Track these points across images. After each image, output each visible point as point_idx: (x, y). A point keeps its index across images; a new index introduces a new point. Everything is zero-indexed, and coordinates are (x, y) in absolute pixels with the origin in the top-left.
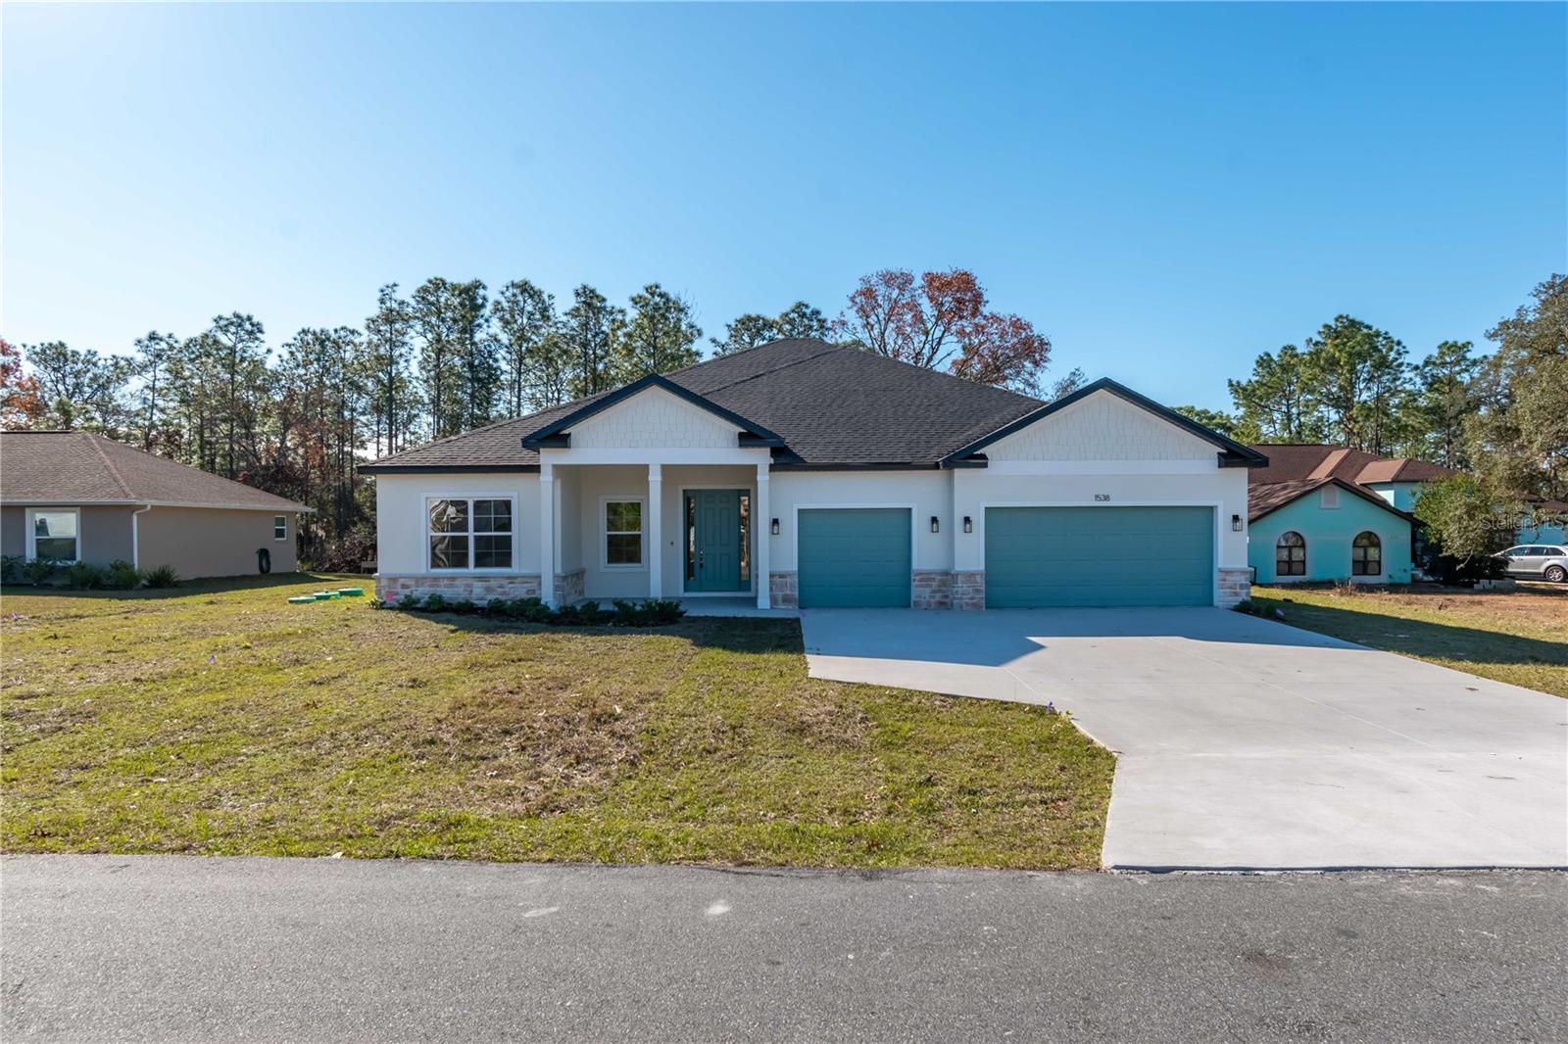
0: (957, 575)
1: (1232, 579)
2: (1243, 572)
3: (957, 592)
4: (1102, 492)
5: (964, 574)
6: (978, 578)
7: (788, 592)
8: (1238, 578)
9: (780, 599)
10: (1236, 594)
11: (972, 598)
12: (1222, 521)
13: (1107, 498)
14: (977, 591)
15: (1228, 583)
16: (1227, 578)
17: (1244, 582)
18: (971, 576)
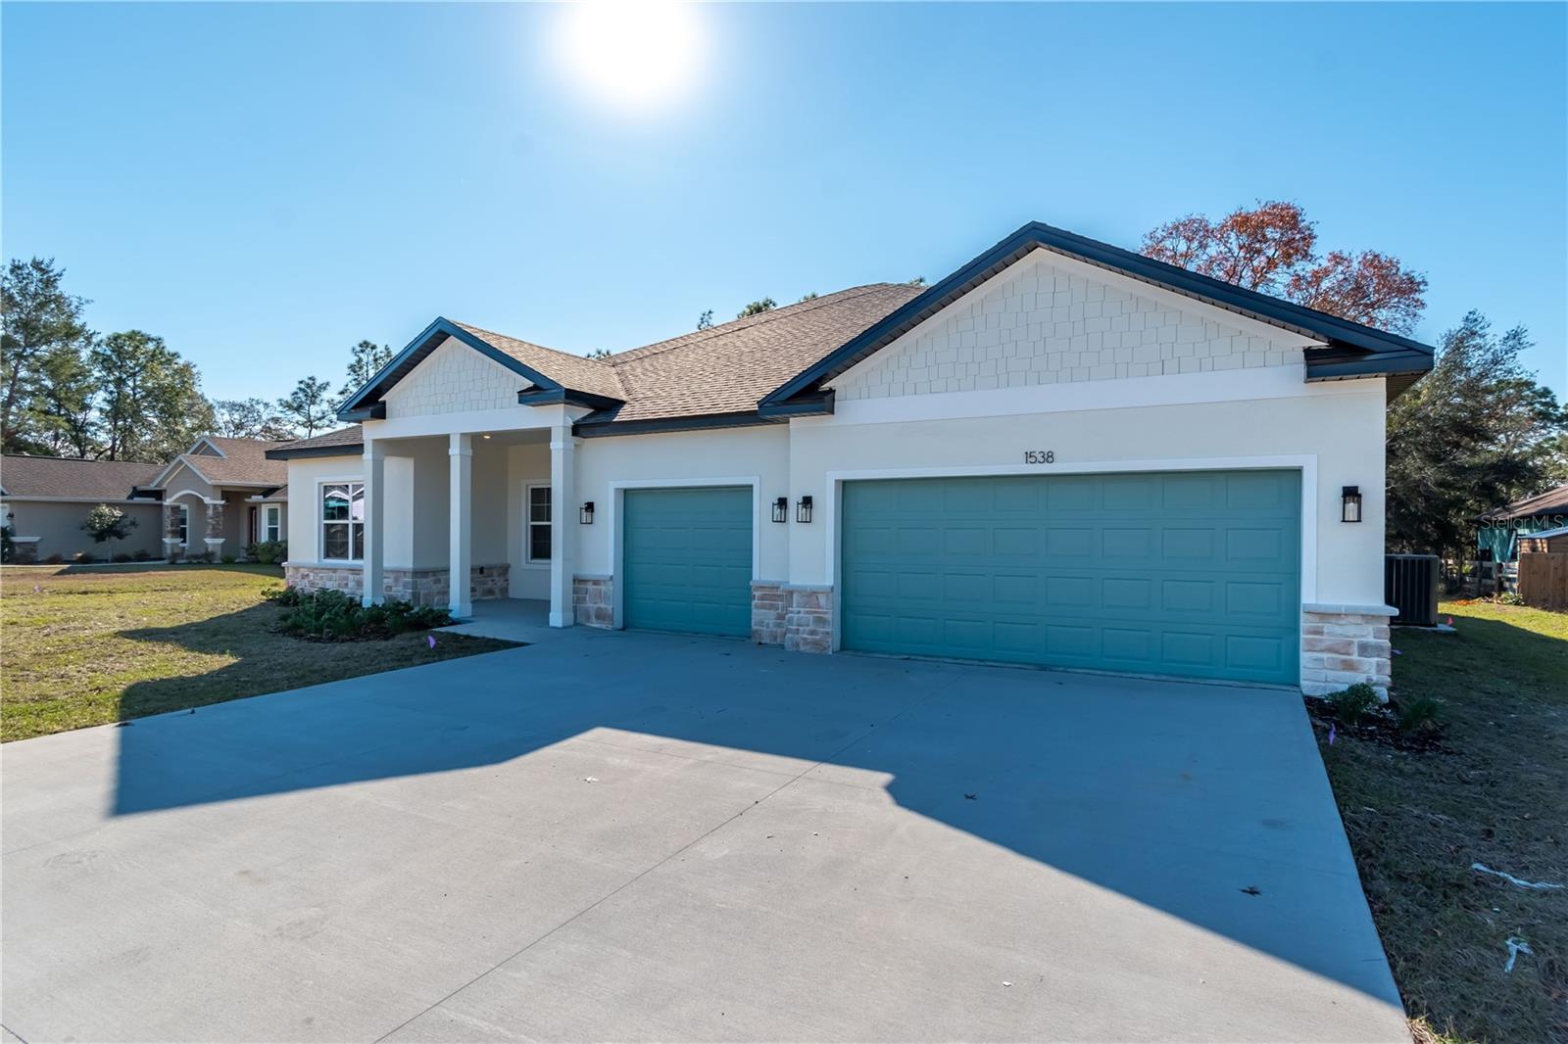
0: (791, 593)
1: (1338, 630)
2: (1369, 617)
3: (790, 621)
4: (1038, 447)
5: (802, 591)
6: (822, 600)
7: (602, 606)
8: (1351, 630)
9: (592, 613)
10: (1349, 666)
11: (812, 633)
12: (1317, 503)
13: (1048, 457)
14: (820, 621)
15: (1327, 640)
16: (1327, 627)
17: (1371, 640)
18: (811, 594)
